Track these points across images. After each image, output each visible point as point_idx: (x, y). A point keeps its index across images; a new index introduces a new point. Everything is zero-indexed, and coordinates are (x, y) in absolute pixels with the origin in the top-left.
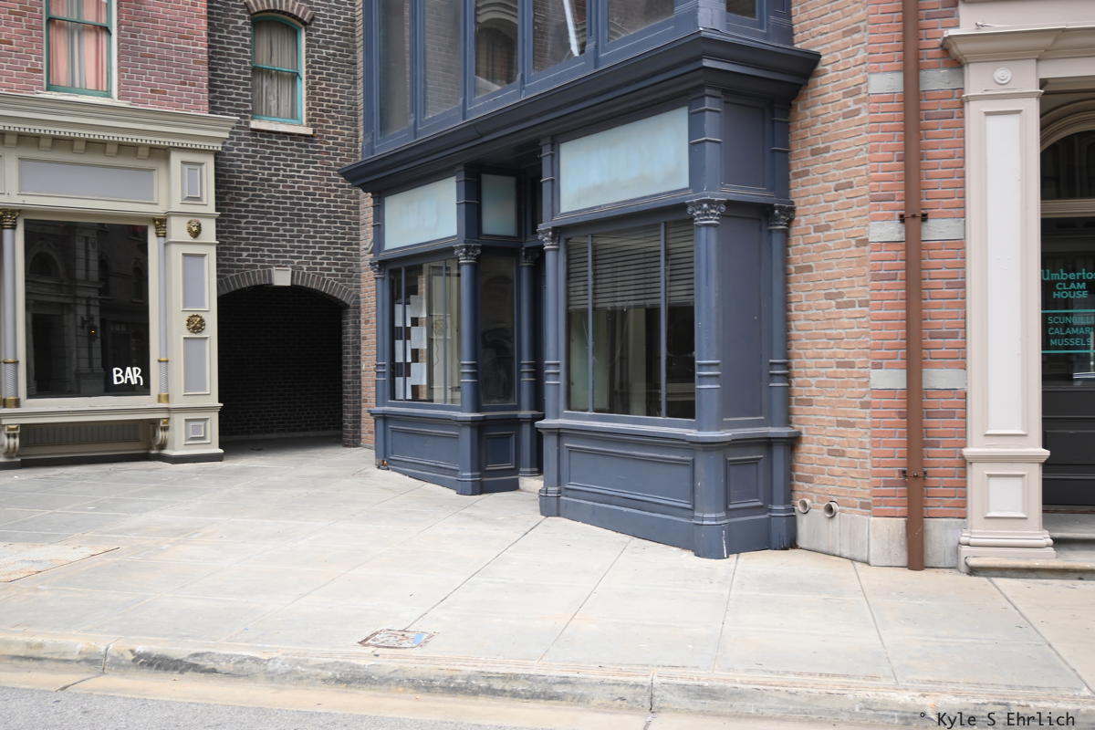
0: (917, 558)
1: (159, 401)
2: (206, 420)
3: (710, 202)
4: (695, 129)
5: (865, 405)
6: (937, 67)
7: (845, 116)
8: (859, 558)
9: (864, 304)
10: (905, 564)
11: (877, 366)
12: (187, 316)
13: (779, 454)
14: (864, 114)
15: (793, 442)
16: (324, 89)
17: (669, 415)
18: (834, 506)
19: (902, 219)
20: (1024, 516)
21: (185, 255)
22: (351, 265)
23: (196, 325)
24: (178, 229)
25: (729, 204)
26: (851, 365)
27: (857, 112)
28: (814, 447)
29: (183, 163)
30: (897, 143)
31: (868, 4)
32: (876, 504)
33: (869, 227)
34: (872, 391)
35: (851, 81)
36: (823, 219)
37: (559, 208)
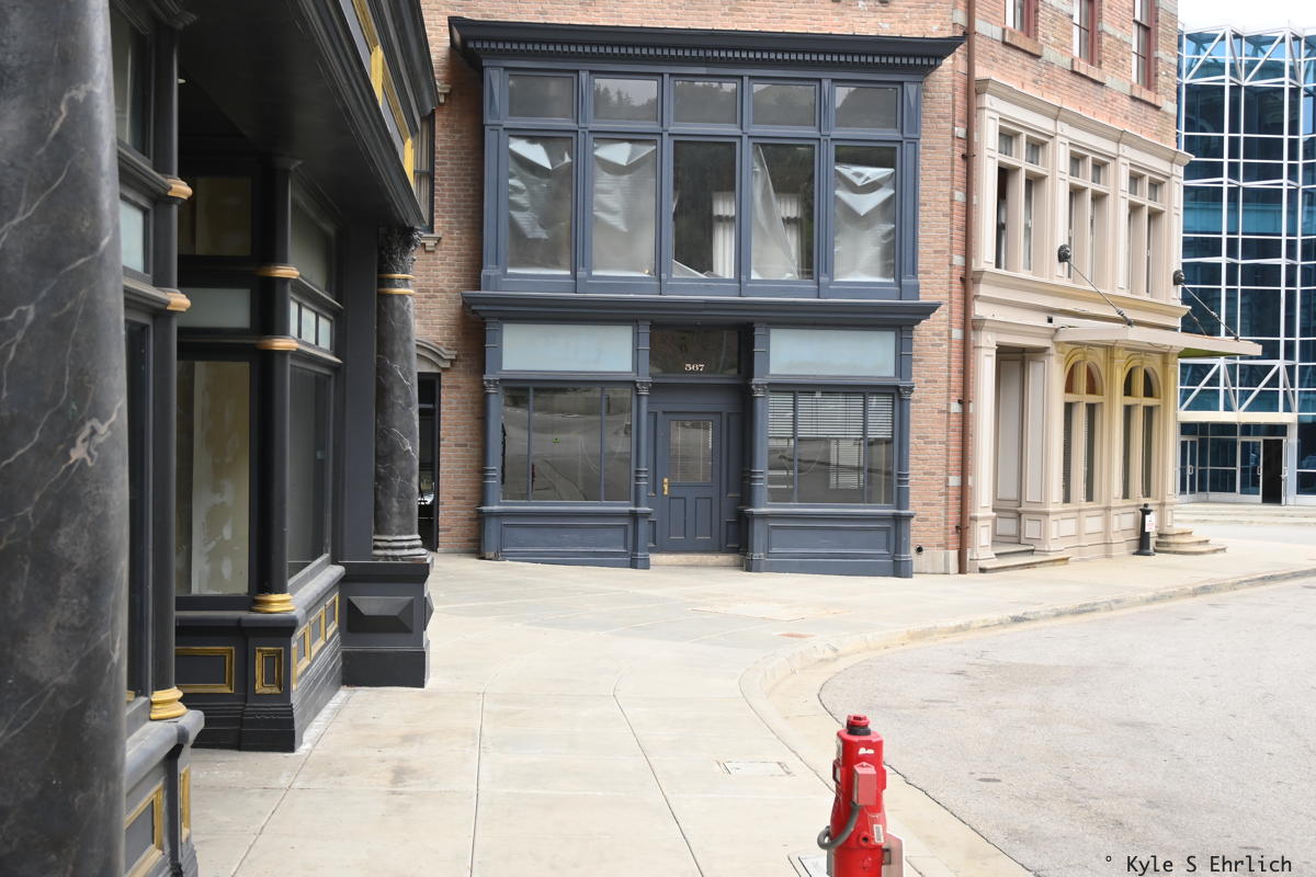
0: (962, 570)
5: (941, 495)
6: (971, 328)
8: (938, 572)
9: (941, 443)
10: (957, 570)
11: (951, 474)
14: (944, 347)
18: (923, 548)
19: (959, 402)
20: (988, 543)
26: (934, 474)
27: (941, 345)
30: (958, 363)
31: (950, 293)
32: (947, 543)
33: (949, 405)
34: (947, 486)
35: (936, 328)
36: (916, 397)
37: (768, 371)
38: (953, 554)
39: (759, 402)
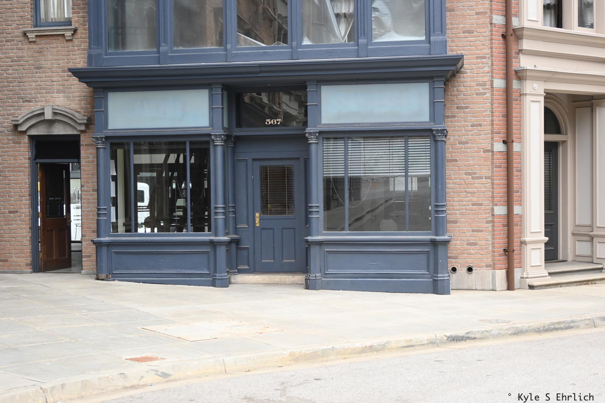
0: (510, 287)
4: (433, 96)
6: (515, 79)
7: (477, 94)
8: (486, 288)
9: (487, 178)
10: (506, 288)
11: (496, 205)
14: (489, 95)
17: (410, 229)
18: (473, 268)
19: (504, 142)
20: (540, 264)
28: (458, 242)
30: (502, 109)
31: (492, 48)
32: (494, 264)
33: (492, 145)
34: (493, 215)
35: (480, 79)
36: (463, 139)
37: (321, 122)
38: (501, 274)
39: (313, 147)
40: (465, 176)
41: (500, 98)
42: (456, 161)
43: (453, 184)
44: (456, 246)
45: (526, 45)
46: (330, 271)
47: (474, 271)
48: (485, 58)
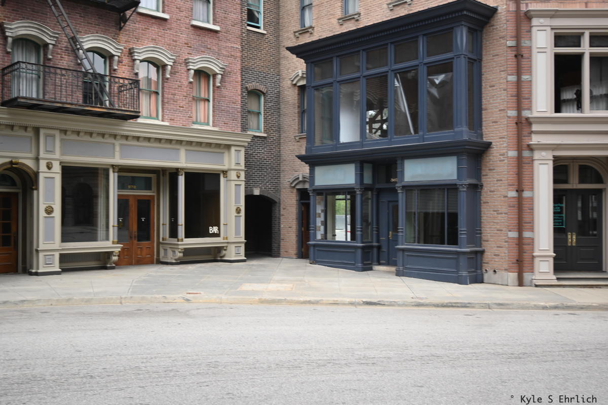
0: (521, 283)
1: (224, 239)
2: (240, 246)
3: (465, 185)
4: (458, 164)
5: (506, 242)
6: (526, 150)
7: (500, 161)
8: (504, 284)
9: (505, 214)
10: (517, 284)
11: (510, 231)
12: (235, 208)
13: (479, 255)
14: (506, 161)
15: (482, 252)
16: (269, 119)
17: (448, 244)
18: (496, 270)
19: (517, 191)
20: (548, 271)
21: (236, 185)
22: (277, 187)
23: (238, 211)
24: (233, 175)
25: (470, 185)
26: (501, 230)
27: (504, 160)
28: (489, 254)
29: (236, 150)
30: (515, 170)
31: (508, 131)
32: (509, 269)
33: (508, 193)
34: (508, 237)
35: (501, 151)
36: (492, 189)
37: (404, 180)
38: (513, 276)
39: (400, 195)
40: (492, 212)
41: (514, 163)
42: (488, 203)
43: (487, 217)
44: (488, 255)
45: (535, 128)
46: (408, 266)
47: (497, 273)
48: (504, 138)
